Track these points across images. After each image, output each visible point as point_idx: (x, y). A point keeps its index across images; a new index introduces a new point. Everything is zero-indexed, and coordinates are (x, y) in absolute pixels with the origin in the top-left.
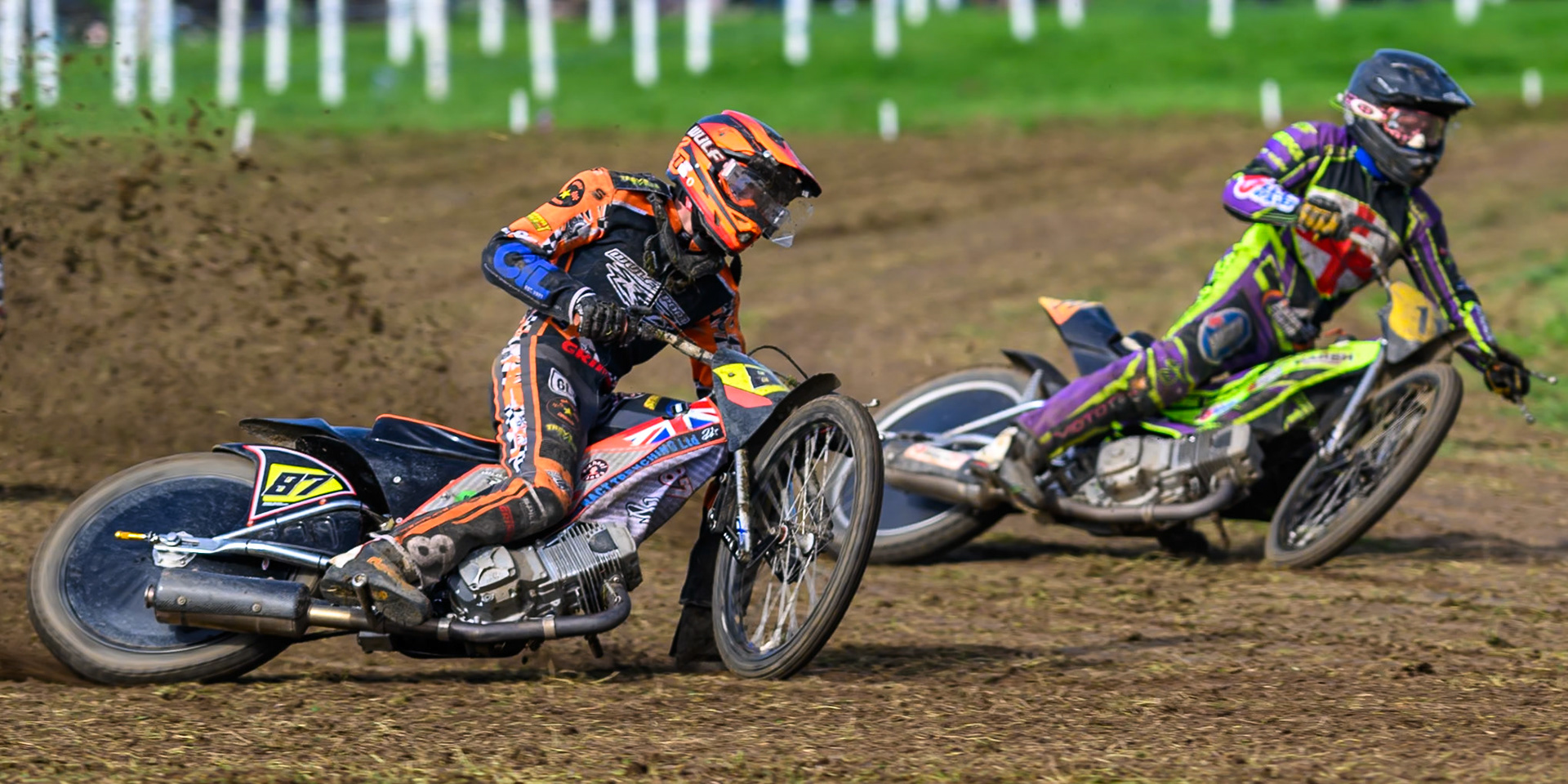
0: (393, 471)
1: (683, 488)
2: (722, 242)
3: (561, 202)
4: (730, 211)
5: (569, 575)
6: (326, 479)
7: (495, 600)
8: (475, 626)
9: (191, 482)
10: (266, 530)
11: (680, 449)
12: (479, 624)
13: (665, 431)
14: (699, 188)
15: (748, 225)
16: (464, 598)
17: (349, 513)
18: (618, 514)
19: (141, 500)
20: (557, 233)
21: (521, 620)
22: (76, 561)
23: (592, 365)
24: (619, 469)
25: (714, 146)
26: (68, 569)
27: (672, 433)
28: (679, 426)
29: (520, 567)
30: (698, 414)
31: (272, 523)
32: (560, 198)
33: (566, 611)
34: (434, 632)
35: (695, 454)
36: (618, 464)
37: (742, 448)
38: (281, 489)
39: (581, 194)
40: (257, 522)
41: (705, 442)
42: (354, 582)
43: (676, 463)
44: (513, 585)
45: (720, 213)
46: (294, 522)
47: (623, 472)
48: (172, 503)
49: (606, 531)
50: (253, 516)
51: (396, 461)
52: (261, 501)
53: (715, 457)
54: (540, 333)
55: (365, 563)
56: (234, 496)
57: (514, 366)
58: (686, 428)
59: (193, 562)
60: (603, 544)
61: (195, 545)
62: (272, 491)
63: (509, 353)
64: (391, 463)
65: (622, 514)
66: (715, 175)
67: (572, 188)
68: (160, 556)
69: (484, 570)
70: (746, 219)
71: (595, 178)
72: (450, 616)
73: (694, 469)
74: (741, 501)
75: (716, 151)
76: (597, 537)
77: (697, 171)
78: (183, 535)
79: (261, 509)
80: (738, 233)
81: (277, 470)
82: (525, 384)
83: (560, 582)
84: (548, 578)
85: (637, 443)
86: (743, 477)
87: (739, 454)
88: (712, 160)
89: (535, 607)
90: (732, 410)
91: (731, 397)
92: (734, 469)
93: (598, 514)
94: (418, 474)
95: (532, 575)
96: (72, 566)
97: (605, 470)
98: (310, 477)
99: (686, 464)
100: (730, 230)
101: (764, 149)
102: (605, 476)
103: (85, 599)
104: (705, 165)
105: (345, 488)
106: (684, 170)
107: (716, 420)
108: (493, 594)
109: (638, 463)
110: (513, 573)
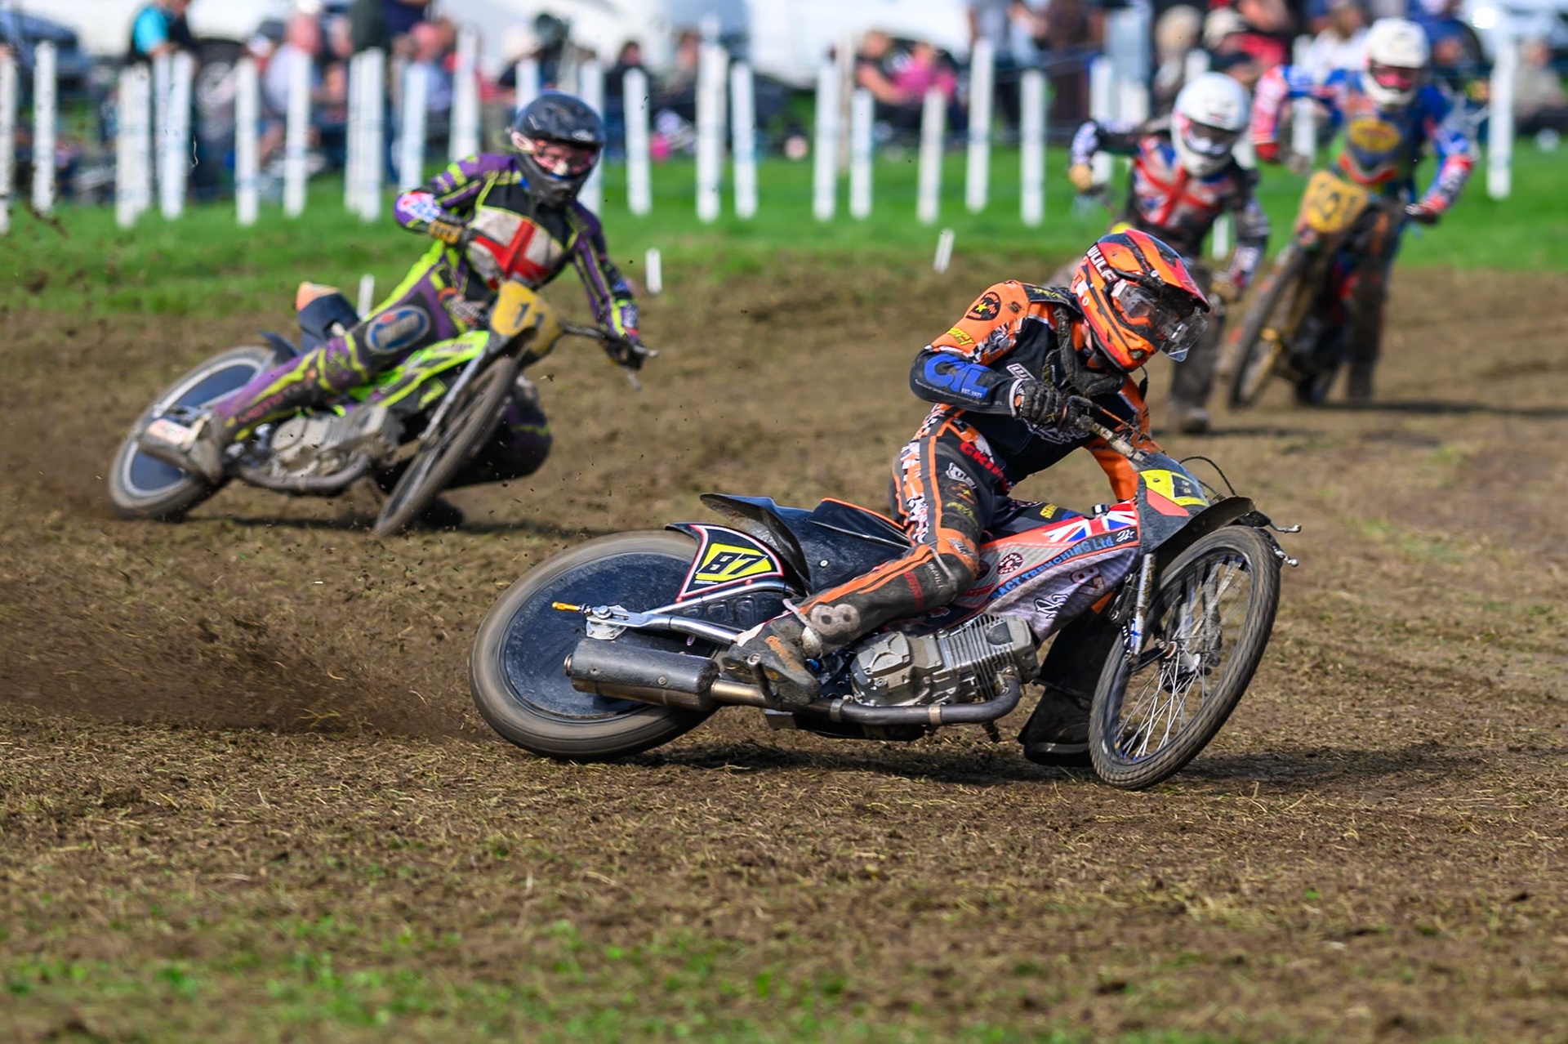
0: (822, 554)
1: (1096, 587)
2: (1116, 359)
3: (979, 316)
4: (1122, 329)
5: (963, 664)
6: (759, 558)
7: (887, 685)
8: (869, 710)
9: (638, 557)
10: (691, 607)
11: (1093, 550)
12: (874, 708)
13: (1083, 530)
14: (1093, 307)
15: (1139, 343)
16: (859, 680)
17: (772, 594)
18: (1024, 608)
19: (590, 573)
20: (981, 345)
21: (916, 706)
22: (519, 630)
23: (988, 466)
24: (1033, 564)
25: (1106, 267)
26: (511, 637)
27: (1089, 533)
28: (1096, 526)
29: (915, 654)
30: (1115, 516)
31: (698, 600)
32: (977, 312)
33: (962, 699)
34: (827, 714)
35: (1107, 556)
36: (1034, 559)
37: (1152, 552)
38: (715, 567)
39: (998, 307)
40: (685, 599)
41: (1119, 544)
42: (749, 661)
43: (1088, 564)
44: (907, 671)
45: (1112, 332)
46: (717, 601)
47: (1035, 568)
48: (616, 577)
49: (1006, 624)
50: (683, 593)
51: (826, 544)
52: (694, 578)
53: (1128, 559)
54: (940, 434)
55: (763, 642)
56: (675, 572)
57: (914, 463)
58: (1103, 529)
59: (623, 635)
60: (1000, 636)
61: (626, 619)
62: (707, 570)
63: (908, 451)
64: (822, 547)
65: (1029, 609)
66: (1108, 295)
67: (988, 301)
68: (593, 628)
69: (880, 656)
70: (1137, 337)
71: (1010, 291)
72: (846, 697)
73: (1108, 570)
74: (1140, 604)
75: (1109, 271)
76: (996, 629)
77: (1092, 290)
78: (618, 609)
79: (692, 587)
80: (1130, 351)
81: (717, 549)
82: (925, 480)
83: (955, 671)
84: (942, 667)
85: (1054, 539)
86: (1147, 581)
87: (1148, 557)
88: (1105, 280)
89: (930, 694)
90: (1149, 515)
91: (1150, 502)
92: (1140, 572)
93: (1003, 608)
94: (845, 558)
95: (927, 662)
96: (515, 634)
97: (1019, 564)
98: (745, 557)
99: (1099, 565)
100: (1122, 349)
101: (1153, 269)
102: (1018, 570)
103: (521, 666)
104: (1099, 285)
105: (774, 569)
106: (1081, 289)
107: (1134, 523)
108: (887, 678)
109: (1052, 560)
110: (907, 659)
